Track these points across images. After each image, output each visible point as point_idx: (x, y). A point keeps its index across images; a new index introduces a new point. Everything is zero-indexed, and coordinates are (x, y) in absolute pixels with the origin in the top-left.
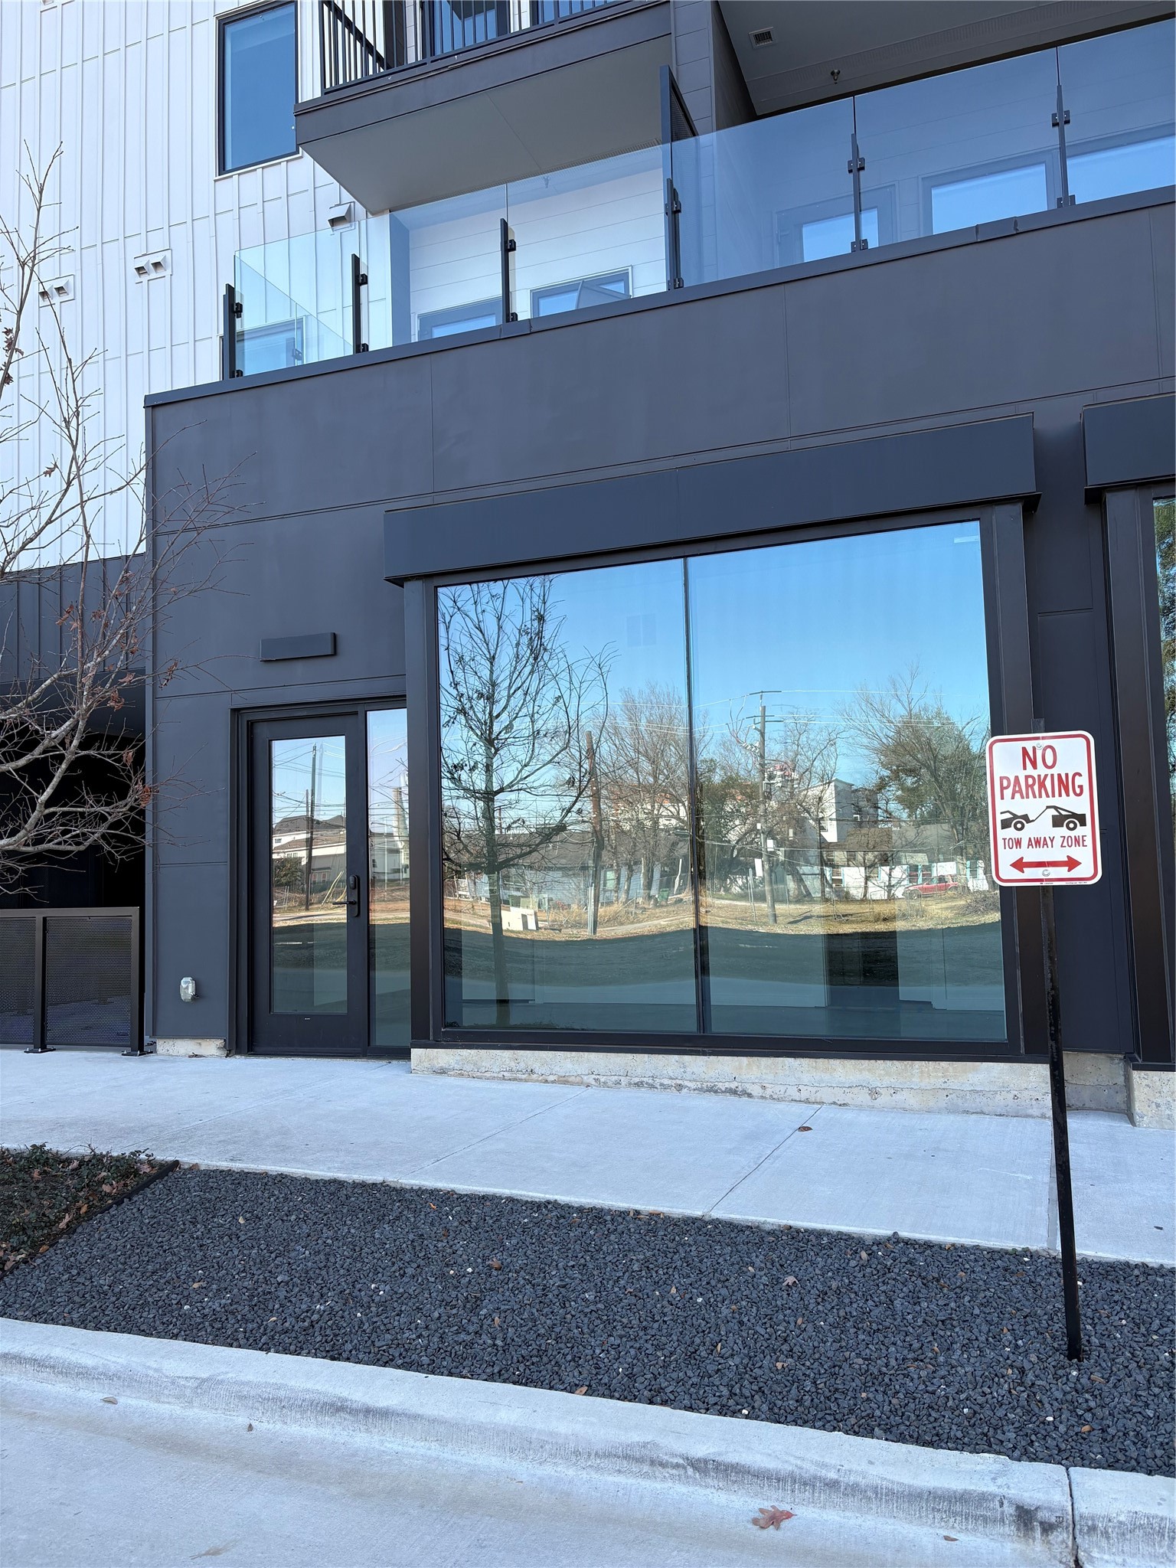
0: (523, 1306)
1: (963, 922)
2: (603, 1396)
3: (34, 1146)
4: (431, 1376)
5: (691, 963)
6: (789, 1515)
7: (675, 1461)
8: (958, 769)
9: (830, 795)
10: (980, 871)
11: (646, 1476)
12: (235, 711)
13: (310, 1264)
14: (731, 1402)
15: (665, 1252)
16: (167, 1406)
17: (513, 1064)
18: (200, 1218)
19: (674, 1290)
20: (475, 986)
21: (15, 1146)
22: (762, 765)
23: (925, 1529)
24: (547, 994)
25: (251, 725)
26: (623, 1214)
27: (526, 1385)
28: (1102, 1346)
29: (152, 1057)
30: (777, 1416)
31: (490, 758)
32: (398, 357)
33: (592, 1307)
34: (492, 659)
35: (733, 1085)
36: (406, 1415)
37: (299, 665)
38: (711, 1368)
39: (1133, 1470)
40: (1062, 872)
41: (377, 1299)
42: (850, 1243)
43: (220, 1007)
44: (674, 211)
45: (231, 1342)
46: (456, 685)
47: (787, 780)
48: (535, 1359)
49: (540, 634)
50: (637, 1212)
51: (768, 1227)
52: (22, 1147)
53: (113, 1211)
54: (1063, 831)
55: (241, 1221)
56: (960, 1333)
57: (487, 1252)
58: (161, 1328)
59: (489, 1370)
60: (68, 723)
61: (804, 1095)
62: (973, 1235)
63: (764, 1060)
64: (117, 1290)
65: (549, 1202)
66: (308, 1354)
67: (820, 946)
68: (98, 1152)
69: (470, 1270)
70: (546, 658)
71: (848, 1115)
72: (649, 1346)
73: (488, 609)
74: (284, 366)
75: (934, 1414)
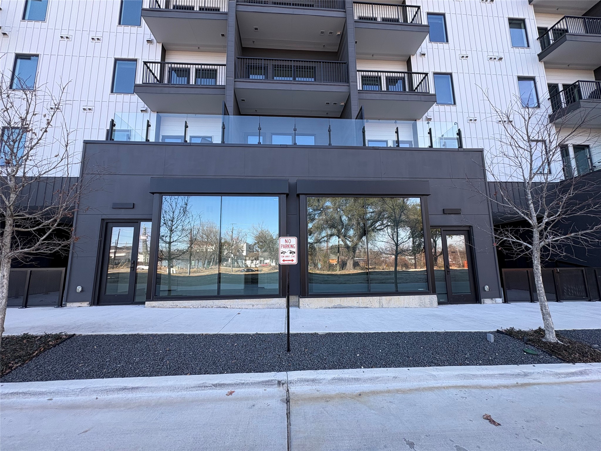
0: (175, 358)
1: (270, 272)
2: (194, 374)
3: (24, 334)
4: (150, 377)
5: (217, 280)
6: (234, 392)
7: (210, 385)
8: (271, 242)
9: (245, 245)
10: (274, 262)
11: (203, 390)
12: (103, 220)
13: (116, 356)
14: (223, 371)
15: (209, 342)
16: (70, 397)
17: (172, 304)
18: (82, 348)
19: (211, 350)
20: (163, 287)
21: (17, 334)
22: (232, 239)
23: (261, 389)
24: (180, 288)
25: (107, 223)
26: (199, 335)
27: (175, 375)
28: (293, 349)
29: (65, 308)
30: (232, 372)
31: (171, 234)
32: (155, 144)
33: (192, 356)
34: (173, 212)
35: (224, 306)
36: (143, 387)
37: (123, 210)
38: (218, 365)
39: (298, 370)
40: (291, 262)
41: (136, 362)
42: (248, 335)
43: (89, 294)
44: (223, 128)
45: (92, 377)
46: (164, 217)
47: (236, 242)
48: (177, 369)
49: (186, 208)
50: (203, 334)
51: (231, 334)
52: (20, 334)
53: (52, 349)
54: (291, 254)
55: (95, 347)
56: (268, 350)
57: (166, 347)
58: (69, 377)
59: (166, 374)
60: (52, 219)
61: (239, 307)
62: (271, 332)
63: (231, 300)
64: (53, 370)
65: (181, 334)
66: (115, 377)
67: (243, 277)
68: (47, 334)
69: (161, 352)
70: (187, 213)
71: (248, 310)
72: (205, 362)
73: (174, 201)
74: (125, 141)
75: (263, 366)
